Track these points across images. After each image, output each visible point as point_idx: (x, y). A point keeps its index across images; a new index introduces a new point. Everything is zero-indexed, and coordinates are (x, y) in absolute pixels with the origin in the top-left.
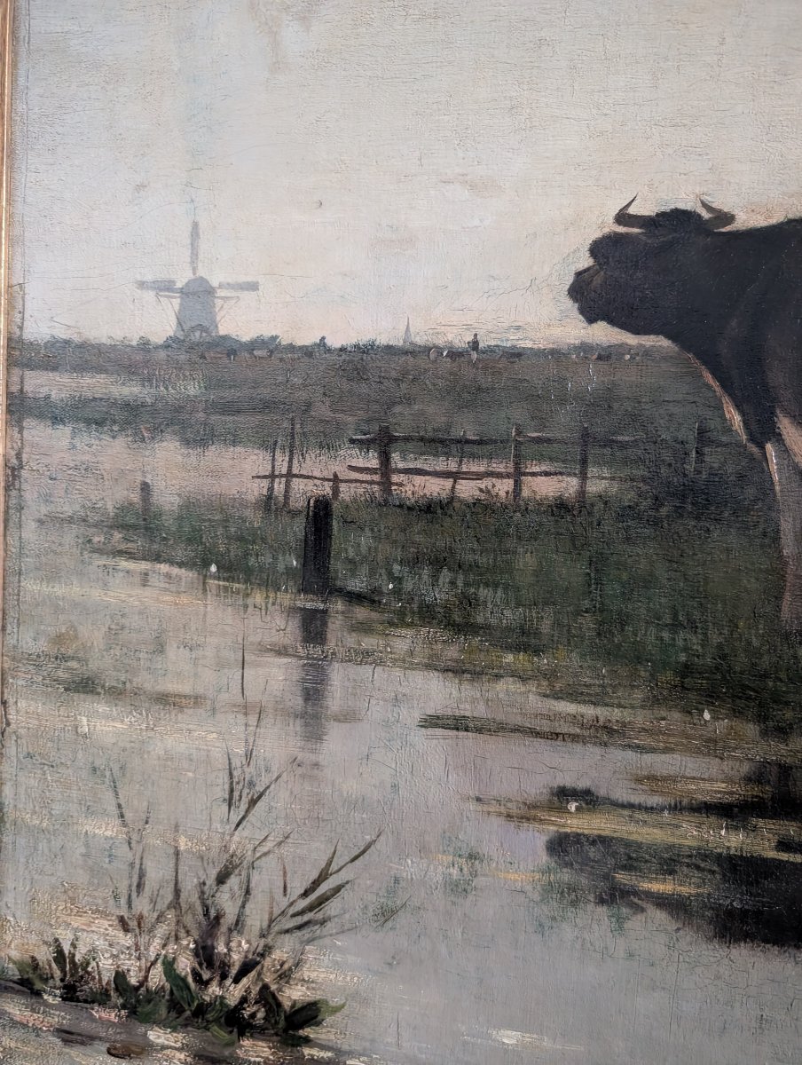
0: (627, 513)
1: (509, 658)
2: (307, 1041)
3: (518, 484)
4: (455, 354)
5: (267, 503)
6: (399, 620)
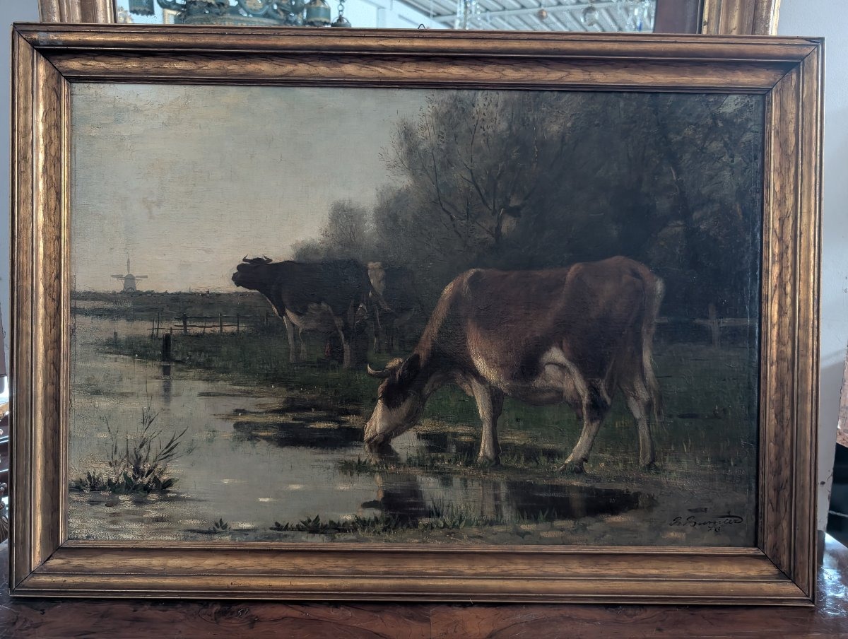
0: (250, 335)
1: (221, 375)
2: (169, 492)
4: (203, 295)
5: (152, 336)
6: (190, 367)
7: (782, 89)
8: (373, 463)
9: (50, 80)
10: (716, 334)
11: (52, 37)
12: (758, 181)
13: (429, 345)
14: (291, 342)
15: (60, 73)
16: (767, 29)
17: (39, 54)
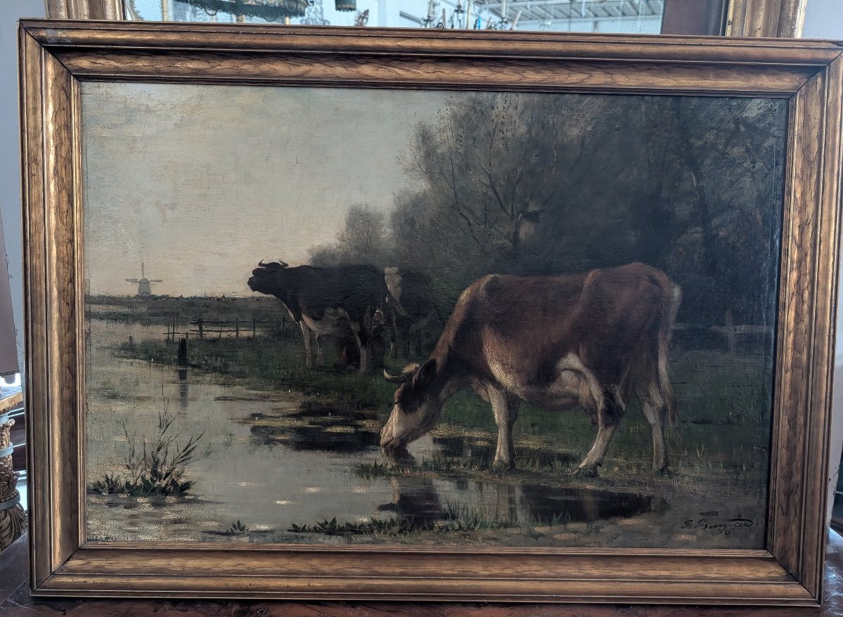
0: (266, 340)
1: (238, 380)
2: (186, 494)
3: (237, 333)
4: (218, 299)
5: (168, 341)
6: (207, 372)
7: (806, 94)
8: (389, 467)
9: (58, 79)
10: (732, 340)
11: (60, 34)
12: (779, 188)
13: (445, 351)
14: (307, 347)
15: (69, 72)
16: (792, 30)
17: (47, 52)
